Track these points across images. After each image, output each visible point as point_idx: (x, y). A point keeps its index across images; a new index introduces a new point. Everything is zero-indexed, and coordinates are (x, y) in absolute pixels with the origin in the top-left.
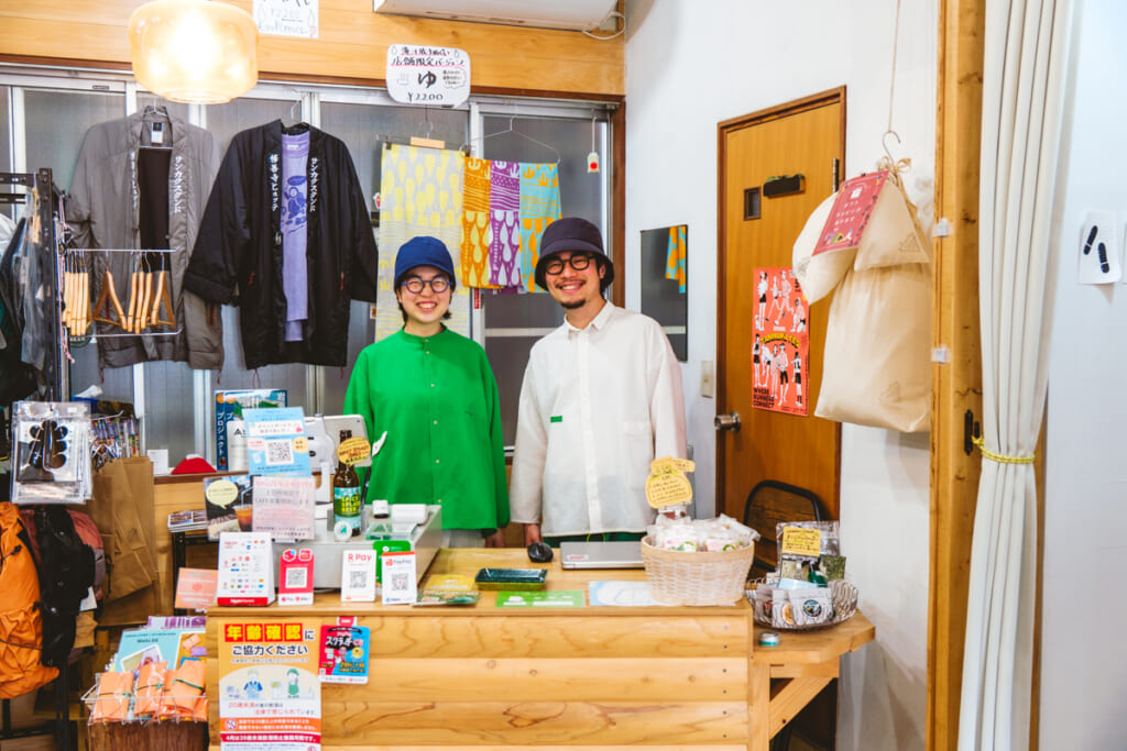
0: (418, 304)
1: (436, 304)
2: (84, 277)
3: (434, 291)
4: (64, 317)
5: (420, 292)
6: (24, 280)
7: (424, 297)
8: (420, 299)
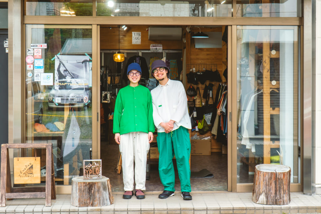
0: (133, 79)
1: (137, 79)
2: (110, 77)
3: (136, 76)
4: (108, 82)
5: (133, 76)
6: (104, 78)
7: (134, 77)
8: (133, 77)
